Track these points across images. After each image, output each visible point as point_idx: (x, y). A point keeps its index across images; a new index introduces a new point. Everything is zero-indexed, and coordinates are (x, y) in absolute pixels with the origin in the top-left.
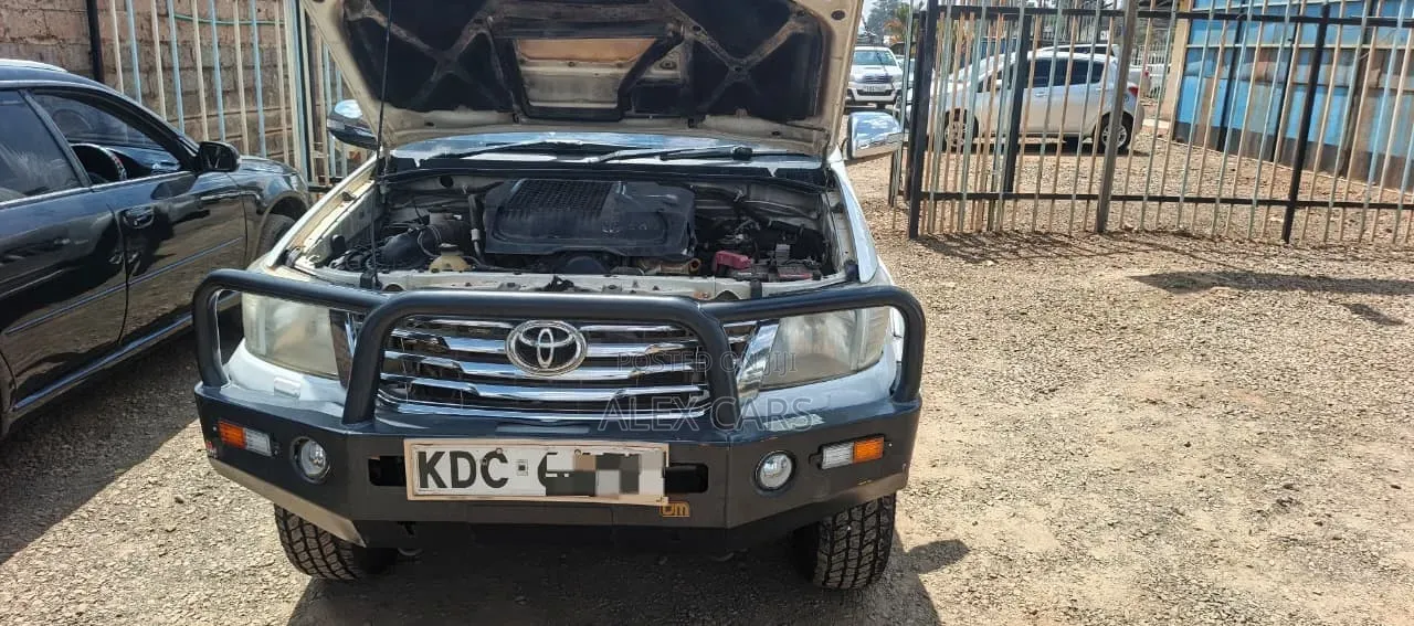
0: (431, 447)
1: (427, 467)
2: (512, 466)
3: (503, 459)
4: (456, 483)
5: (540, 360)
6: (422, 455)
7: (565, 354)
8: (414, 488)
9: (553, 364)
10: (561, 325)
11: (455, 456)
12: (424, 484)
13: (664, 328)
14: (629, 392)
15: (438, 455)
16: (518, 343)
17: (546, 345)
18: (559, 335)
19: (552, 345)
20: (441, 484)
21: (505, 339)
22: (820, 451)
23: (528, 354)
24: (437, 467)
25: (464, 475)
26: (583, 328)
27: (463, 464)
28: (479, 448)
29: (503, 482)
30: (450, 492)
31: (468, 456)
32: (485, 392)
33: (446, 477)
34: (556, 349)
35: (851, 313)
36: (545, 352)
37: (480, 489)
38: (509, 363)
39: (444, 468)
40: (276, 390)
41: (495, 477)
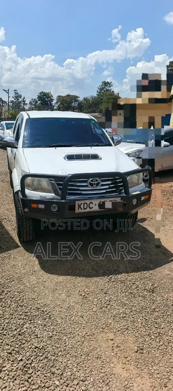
0: (80, 202)
1: (79, 206)
2: (94, 204)
3: (92, 204)
4: (84, 209)
5: (94, 185)
6: (79, 204)
7: (98, 184)
8: (77, 211)
9: (96, 186)
10: (97, 179)
11: (84, 204)
12: (79, 209)
13: (112, 178)
14: (108, 190)
15: (81, 204)
16: (90, 183)
17: (95, 183)
18: (97, 181)
19: (96, 182)
20: (81, 209)
21: (87, 182)
22: (141, 198)
23: (91, 185)
24: (81, 206)
25: (85, 207)
26: (101, 179)
27: (85, 205)
28: (88, 202)
29: (92, 207)
30: (83, 211)
31: (86, 203)
32: (83, 192)
33: (83, 208)
34: (96, 183)
35: (138, 174)
36: (95, 184)
37: (88, 210)
38: (88, 187)
39: (82, 206)
40: (40, 196)
41: (91, 207)
